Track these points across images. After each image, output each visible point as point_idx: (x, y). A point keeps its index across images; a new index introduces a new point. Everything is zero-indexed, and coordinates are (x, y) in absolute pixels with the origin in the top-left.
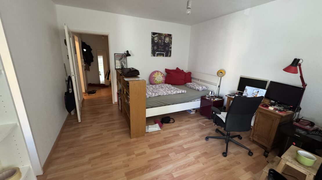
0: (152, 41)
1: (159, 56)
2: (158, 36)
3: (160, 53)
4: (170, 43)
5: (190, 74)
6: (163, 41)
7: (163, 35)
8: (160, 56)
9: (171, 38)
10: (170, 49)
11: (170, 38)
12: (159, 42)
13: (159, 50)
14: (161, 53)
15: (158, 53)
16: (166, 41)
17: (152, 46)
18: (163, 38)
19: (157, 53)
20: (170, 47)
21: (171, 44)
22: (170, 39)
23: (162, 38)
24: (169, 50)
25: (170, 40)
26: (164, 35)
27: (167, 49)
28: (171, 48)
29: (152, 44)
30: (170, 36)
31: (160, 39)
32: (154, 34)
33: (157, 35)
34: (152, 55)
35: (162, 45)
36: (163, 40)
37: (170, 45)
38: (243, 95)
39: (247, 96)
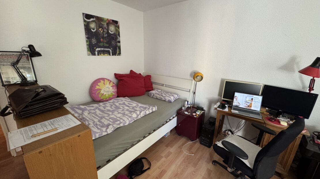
0: (85, 29)
1: (102, 55)
2: (97, 21)
3: (102, 49)
4: (117, 34)
5: (149, 77)
6: (105, 30)
7: (105, 21)
8: (104, 54)
9: (119, 27)
10: (118, 44)
11: (116, 26)
12: (98, 31)
13: (101, 44)
14: (105, 49)
15: (99, 49)
16: (112, 32)
17: (87, 38)
18: (105, 25)
19: (97, 49)
20: (118, 40)
21: (119, 36)
22: (117, 28)
23: (102, 25)
24: (116, 46)
25: (116, 30)
26: (107, 21)
27: (113, 43)
28: (119, 42)
29: (86, 34)
30: (115, 23)
31: (101, 26)
32: (88, 16)
33: (94, 19)
34: (89, 53)
35: (105, 38)
36: (105, 28)
37: (117, 38)
38: (234, 105)
39: (239, 106)
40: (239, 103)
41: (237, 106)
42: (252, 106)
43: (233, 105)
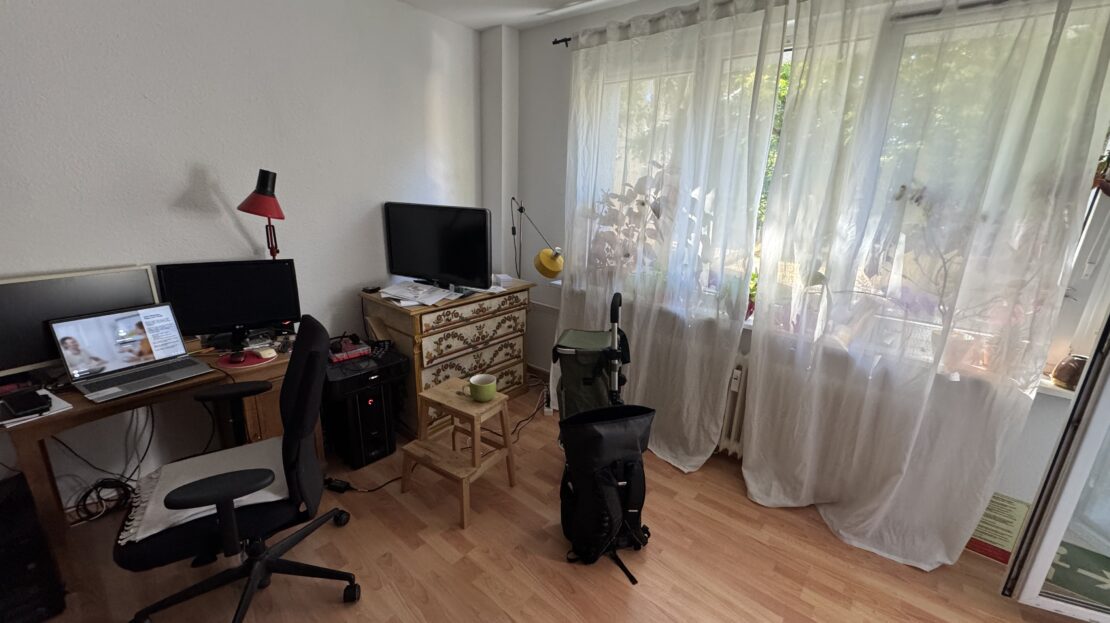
38: (77, 376)
39: (103, 369)
40: (96, 359)
41: (93, 374)
42: (153, 349)
43: (72, 377)
